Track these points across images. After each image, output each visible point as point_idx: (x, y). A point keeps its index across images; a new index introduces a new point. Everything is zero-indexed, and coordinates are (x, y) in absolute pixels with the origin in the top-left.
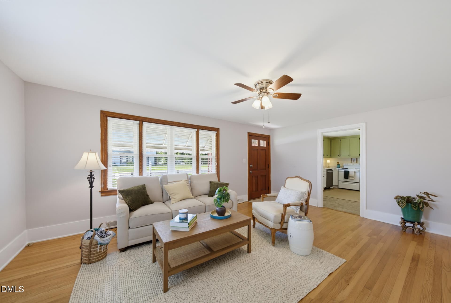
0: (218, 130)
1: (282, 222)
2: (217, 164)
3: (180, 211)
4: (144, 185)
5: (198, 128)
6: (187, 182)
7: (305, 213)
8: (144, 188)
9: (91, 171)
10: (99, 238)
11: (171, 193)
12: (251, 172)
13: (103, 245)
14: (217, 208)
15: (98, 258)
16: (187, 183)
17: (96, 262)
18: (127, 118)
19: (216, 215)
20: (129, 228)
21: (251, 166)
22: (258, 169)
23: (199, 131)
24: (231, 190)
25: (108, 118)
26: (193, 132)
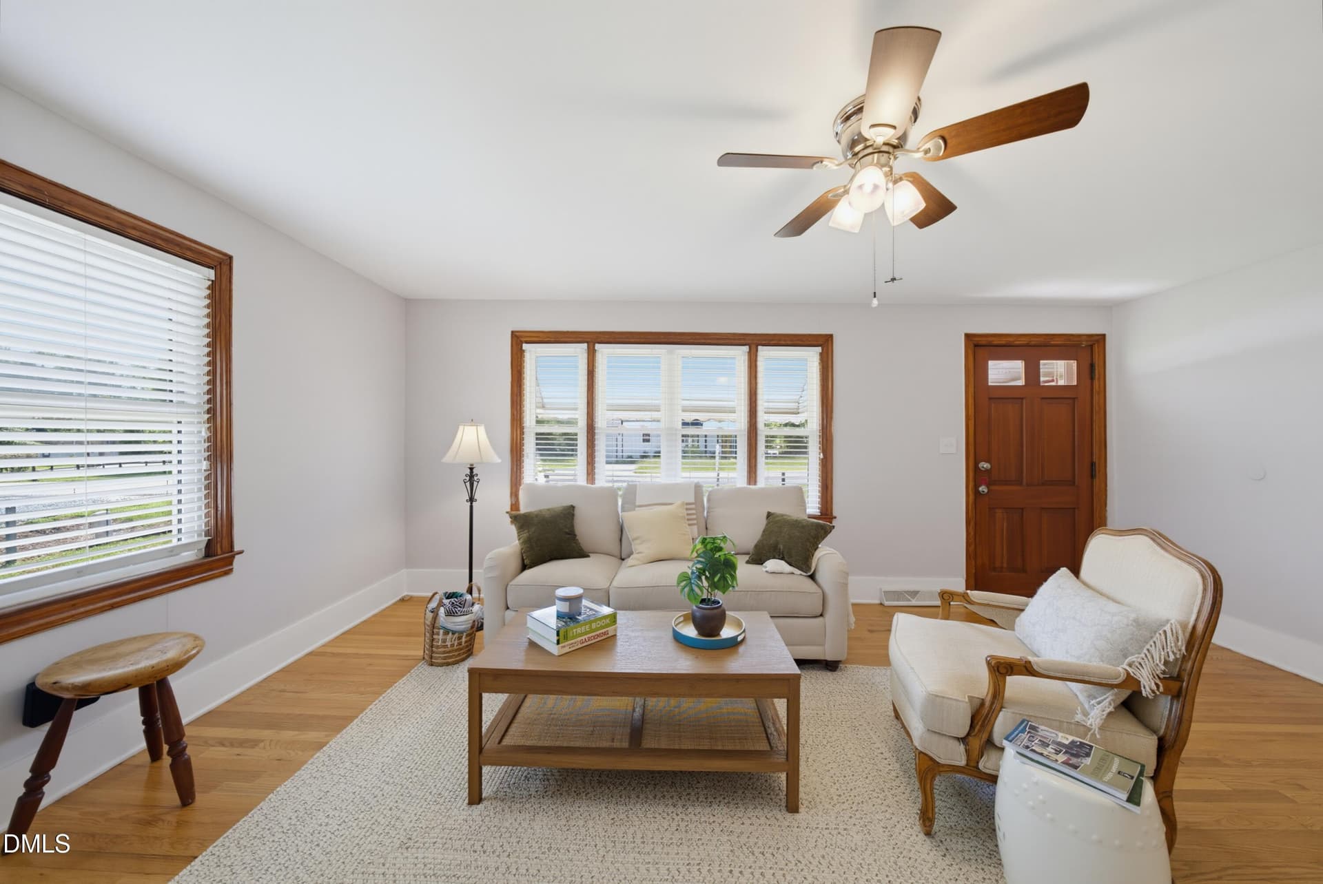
0: (827, 340)
1: (976, 743)
2: (822, 456)
3: (561, 592)
4: (573, 507)
5: (753, 342)
6: (687, 509)
7: (1161, 740)
8: (569, 513)
9: (472, 465)
10: (444, 616)
11: (635, 535)
12: (983, 489)
13: (450, 634)
14: (695, 608)
15: (445, 658)
16: (686, 512)
17: (441, 665)
18: (562, 340)
19: (690, 631)
20: (508, 608)
21: (985, 465)
22: (1025, 481)
23: (757, 350)
24: (833, 550)
25: (525, 346)
26: (739, 354)
